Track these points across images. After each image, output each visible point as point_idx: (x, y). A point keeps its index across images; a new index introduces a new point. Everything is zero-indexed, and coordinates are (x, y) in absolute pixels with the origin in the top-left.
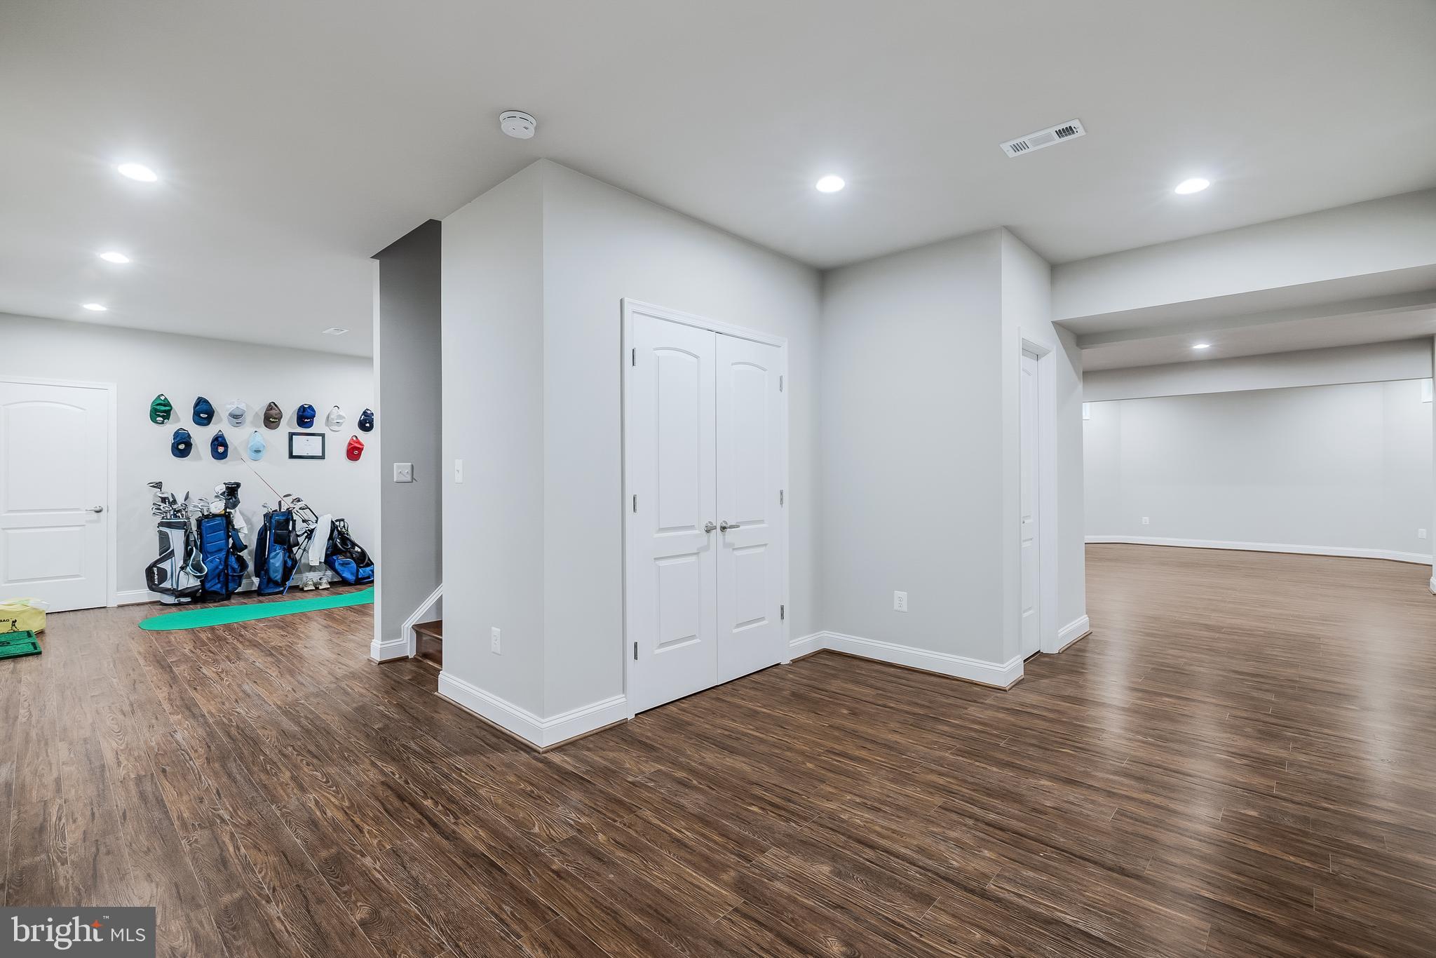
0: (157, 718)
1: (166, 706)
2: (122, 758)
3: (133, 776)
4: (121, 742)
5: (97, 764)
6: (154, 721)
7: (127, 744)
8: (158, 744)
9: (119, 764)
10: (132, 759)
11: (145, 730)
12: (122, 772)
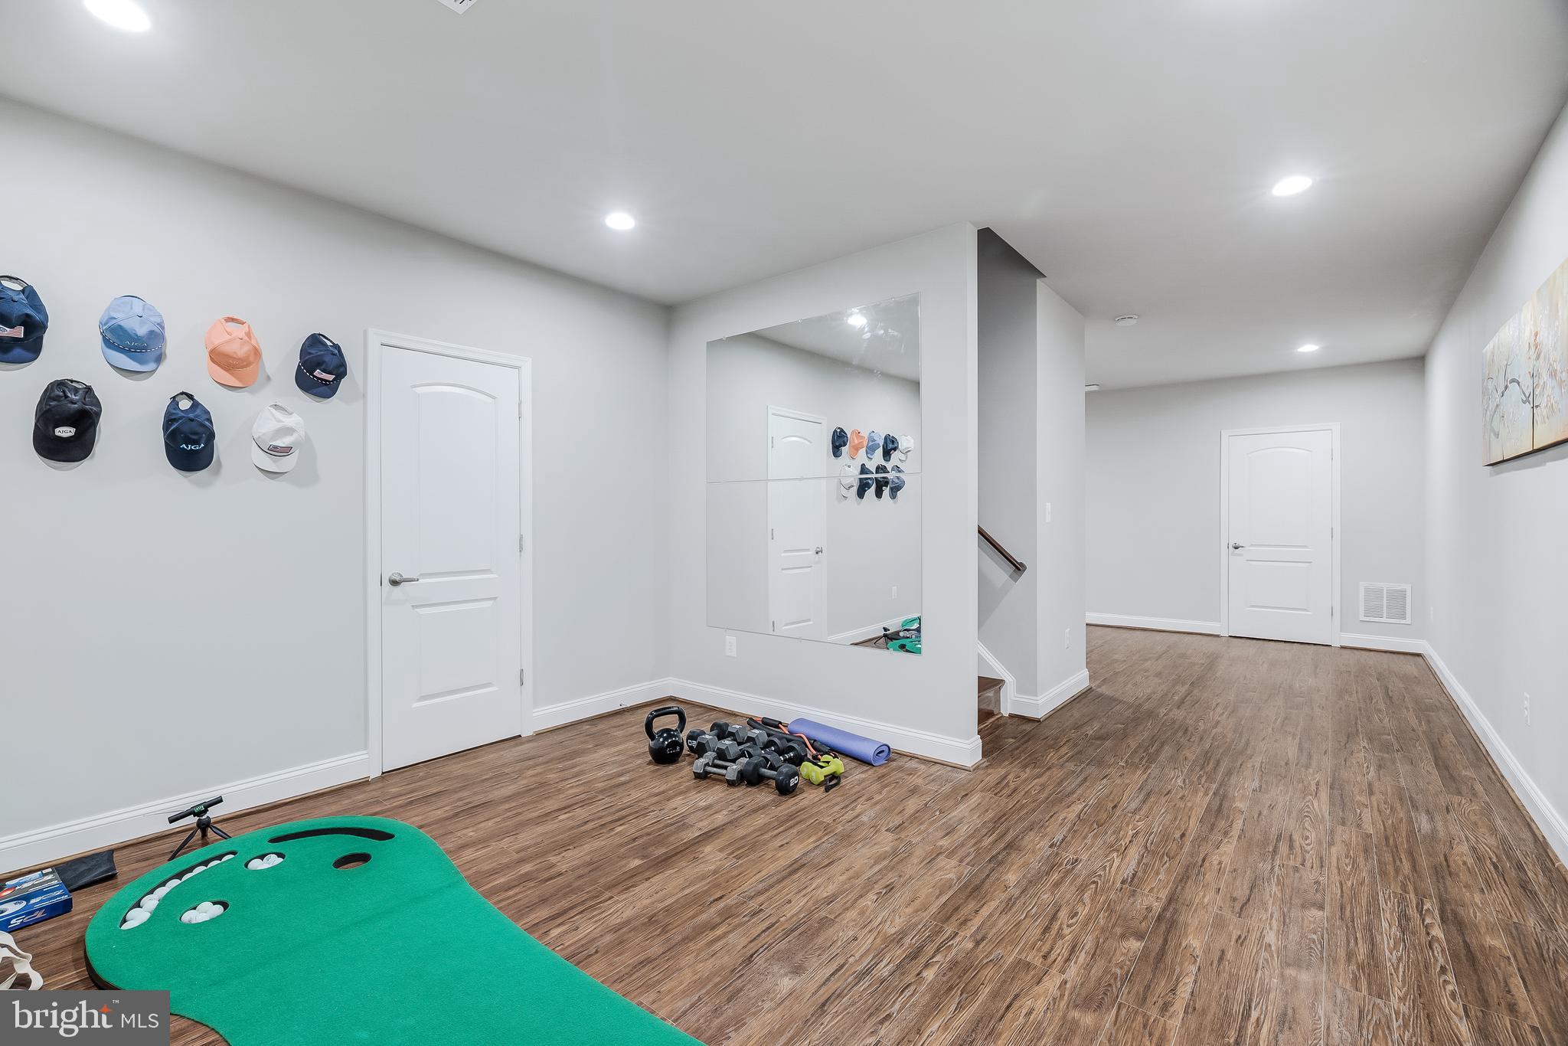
0: (1260, 814)
1: (1238, 825)
2: (1314, 787)
3: (1311, 770)
4: (1309, 804)
5: (1335, 792)
6: (1265, 813)
7: (1304, 798)
8: (1277, 786)
9: (1318, 784)
10: (1306, 783)
11: (1280, 806)
12: (1318, 777)
